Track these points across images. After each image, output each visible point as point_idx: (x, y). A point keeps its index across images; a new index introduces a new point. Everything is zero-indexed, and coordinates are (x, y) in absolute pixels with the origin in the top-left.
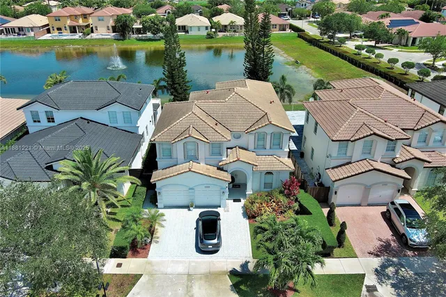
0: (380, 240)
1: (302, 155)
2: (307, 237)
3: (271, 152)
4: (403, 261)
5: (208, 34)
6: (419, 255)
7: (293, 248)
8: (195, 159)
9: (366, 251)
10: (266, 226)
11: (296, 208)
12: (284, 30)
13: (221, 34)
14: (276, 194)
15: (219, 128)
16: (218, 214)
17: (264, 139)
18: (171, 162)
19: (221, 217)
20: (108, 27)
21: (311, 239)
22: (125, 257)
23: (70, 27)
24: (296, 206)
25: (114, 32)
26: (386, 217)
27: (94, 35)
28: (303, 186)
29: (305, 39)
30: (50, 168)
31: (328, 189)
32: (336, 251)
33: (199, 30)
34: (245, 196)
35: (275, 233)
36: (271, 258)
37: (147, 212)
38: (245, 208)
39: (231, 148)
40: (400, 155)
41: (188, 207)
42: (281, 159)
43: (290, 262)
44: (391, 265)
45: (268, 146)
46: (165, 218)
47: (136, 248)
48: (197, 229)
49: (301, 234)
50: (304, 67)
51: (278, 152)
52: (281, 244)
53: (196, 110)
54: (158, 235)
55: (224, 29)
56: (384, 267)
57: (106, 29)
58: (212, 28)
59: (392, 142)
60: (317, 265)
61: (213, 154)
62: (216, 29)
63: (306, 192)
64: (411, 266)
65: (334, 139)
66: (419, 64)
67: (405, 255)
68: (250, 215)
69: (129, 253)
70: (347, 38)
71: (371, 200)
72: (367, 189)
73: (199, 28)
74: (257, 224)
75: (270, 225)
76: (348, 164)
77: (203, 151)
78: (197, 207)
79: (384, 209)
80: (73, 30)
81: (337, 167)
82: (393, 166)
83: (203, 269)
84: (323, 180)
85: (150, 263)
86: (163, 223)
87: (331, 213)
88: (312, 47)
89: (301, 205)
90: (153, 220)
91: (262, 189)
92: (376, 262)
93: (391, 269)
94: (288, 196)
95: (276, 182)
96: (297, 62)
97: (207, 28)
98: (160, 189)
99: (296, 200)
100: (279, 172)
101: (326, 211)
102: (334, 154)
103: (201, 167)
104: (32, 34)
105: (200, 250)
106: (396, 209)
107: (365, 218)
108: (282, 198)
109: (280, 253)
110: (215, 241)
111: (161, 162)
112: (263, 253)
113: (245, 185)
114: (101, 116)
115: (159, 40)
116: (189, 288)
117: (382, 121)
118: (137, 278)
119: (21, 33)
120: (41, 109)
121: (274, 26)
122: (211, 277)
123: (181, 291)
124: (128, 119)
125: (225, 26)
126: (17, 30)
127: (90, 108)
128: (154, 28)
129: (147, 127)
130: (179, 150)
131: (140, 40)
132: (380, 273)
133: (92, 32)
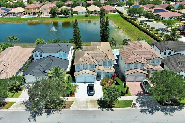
0: (139, 91)
1: (118, 66)
2: (117, 91)
3: (109, 66)
4: (144, 97)
5: (86, 15)
6: (148, 95)
7: (113, 94)
8: (86, 69)
9: (134, 94)
10: (107, 88)
11: (115, 83)
12: (115, 12)
13: (91, 15)
14: (110, 79)
15: (93, 60)
16: (93, 85)
18: (80, 70)
19: (94, 86)
20: (47, 12)
21: (118, 91)
22: (68, 97)
23: (33, 12)
24: (115, 82)
25: (50, 14)
26: (141, 85)
27: (42, 16)
28: (118, 76)
29: (122, 17)
30: (44, 72)
31: (125, 77)
32: (126, 94)
33: (82, 13)
34: (101, 79)
35: (109, 90)
36: (108, 96)
37: (74, 84)
38: (101, 83)
39: (97, 65)
40: (145, 67)
41: (84, 83)
42: (111, 68)
43: (112, 97)
44: (140, 98)
45: (107, 65)
46: (79, 86)
47: (71, 94)
48: (88, 89)
49: (115, 90)
50: (121, 30)
51: (110, 66)
52: (110, 93)
53: (86, 54)
54: (77, 91)
55: (92, 12)
56: (138, 98)
57: (47, 13)
58: (87, 12)
60: (119, 98)
61: (91, 68)
62: (89, 13)
63: (119, 78)
64: (145, 98)
65: (126, 63)
66: (162, 29)
67: (144, 95)
68: (102, 85)
69: (70, 96)
70: (138, 16)
71: (137, 80)
72: (136, 77)
73: (82, 12)
74: (104, 88)
75: (108, 88)
76: (130, 70)
77: (89, 67)
78: (87, 83)
79: (140, 83)
80: (34, 13)
81: (127, 71)
82: (144, 70)
83: (90, 100)
84: (124, 74)
85: (76, 98)
86: (78, 87)
87: (125, 84)
88: (125, 21)
89: (117, 82)
90: (75, 86)
91: (106, 77)
92: (136, 97)
93: (140, 99)
94: (113, 79)
95: (110, 75)
96: (119, 28)
97: (85, 12)
98: (76, 78)
99: (116, 80)
100: (111, 72)
101: (124, 83)
102: (126, 67)
103: (88, 71)
104: (19, 15)
105: (89, 95)
106: (143, 83)
107: (135, 85)
108: (111, 80)
109: (110, 95)
110: (93, 92)
111: (76, 70)
112: (106, 95)
113: (101, 76)
114: (57, 55)
115: (67, 18)
116: (86, 105)
117: (141, 57)
118: (73, 102)
119: (15, 15)
120: (38, 53)
121: (111, 11)
122: (92, 102)
123: (85, 105)
124: (65, 56)
125: (92, 11)
126: (13, 14)
127: (53, 53)
128: (65, 13)
129: (70, 57)
130: (82, 67)
131: (60, 17)
132: (137, 100)
133: (41, 14)
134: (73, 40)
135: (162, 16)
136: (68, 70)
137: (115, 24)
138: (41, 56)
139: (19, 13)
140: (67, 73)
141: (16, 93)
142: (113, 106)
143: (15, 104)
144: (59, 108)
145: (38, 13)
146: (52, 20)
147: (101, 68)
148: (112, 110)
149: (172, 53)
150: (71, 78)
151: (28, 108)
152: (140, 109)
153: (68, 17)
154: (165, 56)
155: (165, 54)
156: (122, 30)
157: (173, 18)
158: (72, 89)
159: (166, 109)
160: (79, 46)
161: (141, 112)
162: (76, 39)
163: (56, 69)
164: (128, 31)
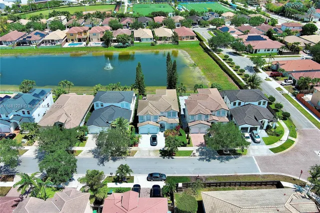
0: (201, 143)
1: (185, 116)
3: (173, 117)
4: (205, 148)
5: (152, 43)
8: (150, 120)
9: (196, 145)
12: (193, 39)
13: (159, 42)
15: (157, 111)
16: (156, 136)
17: (170, 113)
18: (143, 121)
20: (98, 38)
23: (78, 39)
25: (101, 41)
26: (205, 136)
27: (91, 44)
28: (182, 127)
29: (203, 47)
30: (108, 123)
31: (189, 128)
32: (187, 145)
34: (164, 130)
37: (137, 135)
38: (164, 134)
39: (160, 116)
40: (209, 119)
41: (148, 134)
42: (175, 119)
45: (171, 116)
47: (135, 144)
48: (151, 140)
49: (176, 140)
51: (175, 117)
52: (170, 142)
54: (140, 141)
55: (161, 39)
56: (199, 149)
58: (154, 39)
59: (207, 116)
61: (155, 119)
62: (156, 40)
63: (182, 129)
65: (190, 114)
67: (206, 146)
68: (165, 136)
69: (133, 146)
71: (201, 132)
72: (200, 128)
73: (147, 39)
76: (194, 121)
77: (152, 118)
78: (150, 134)
79: (204, 134)
80: (80, 40)
81: (191, 122)
82: (208, 122)
83: (152, 149)
84: (188, 126)
85: (139, 148)
86: (141, 138)
87: (188, 135)
88: (205, 53)
90: (138, 137)
91: (170, 128)
92: (197, 148)
93: (201, 149)
94: (177, 130)
95: (174, 126)
96: (195, 65)
97: (151, 39)
98: (140, 129)
99: (179, 132)
100: (174, 124)
102: (190, 118)
103: (151, 122)
104: (59, 43)
105: (151, 145)
107: (199, 137)
108: (175, 131)
109: (170, 144)
110: (156, 143)
111: (140, 121)
113: (165, 127)
114: (119, 105)
115: (126, 49)
116: (149, 154)
117: (205, 108)
118: (136, 151)
119: (53, 43)
120: (99, 102)
121: (187, 37)
122: (155, 151)
123: (147, 154)
124: (127, 106)
125: (161, 37)
126: (51, 41)
127: (115, 102)
128: (124, 42)
129: (132, 107)
130: (145, 118)
131: (116, 47)
132: (197, 150)
133: (90, 41)
134: (135, 86)
135: (255, 48)
136: (131, 121)
137: (191, 59)
138: (102, 106)
139: (59, 41)
140: (130, 124)
141: (81, 143)
142: (174, 155)
143: (82, 153)
144: (123, 156)
145: (85, 40)
146: (104, 51)
147: (164, 119)
148: (173, 158)
149: (242, 104)
150: (134, 129)
151: (95, 155)
152: (198, 157)
153: (128, 46)
154: (235, 107)
155: (235, 104)
156: (198, 68)
157: (271, 50)
158: (135, 139)
159: (222, 158)
160: (142, 93)
161: (199, 160)
162: (139, 84)
163: (120, 119)
164: (207, 69)
